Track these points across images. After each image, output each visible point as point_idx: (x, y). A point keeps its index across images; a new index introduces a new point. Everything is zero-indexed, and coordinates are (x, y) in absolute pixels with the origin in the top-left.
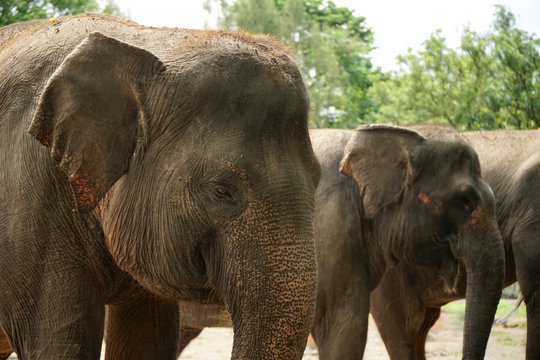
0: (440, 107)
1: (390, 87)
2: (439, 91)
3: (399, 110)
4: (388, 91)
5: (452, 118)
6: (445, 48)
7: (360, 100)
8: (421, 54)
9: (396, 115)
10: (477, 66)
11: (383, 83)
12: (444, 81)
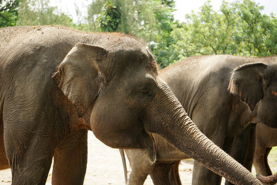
0: (208, 41)
1: (182, 31)
2: (208, 34)
3: (187, 43)
4: (181, 33)
5: (215, 47)
6: (212, 10)
7: (167, 37)
8: (199, 13)
9: (185, 46)
10: (228, 20)
11: (178, 29)
12: (211, 28)
